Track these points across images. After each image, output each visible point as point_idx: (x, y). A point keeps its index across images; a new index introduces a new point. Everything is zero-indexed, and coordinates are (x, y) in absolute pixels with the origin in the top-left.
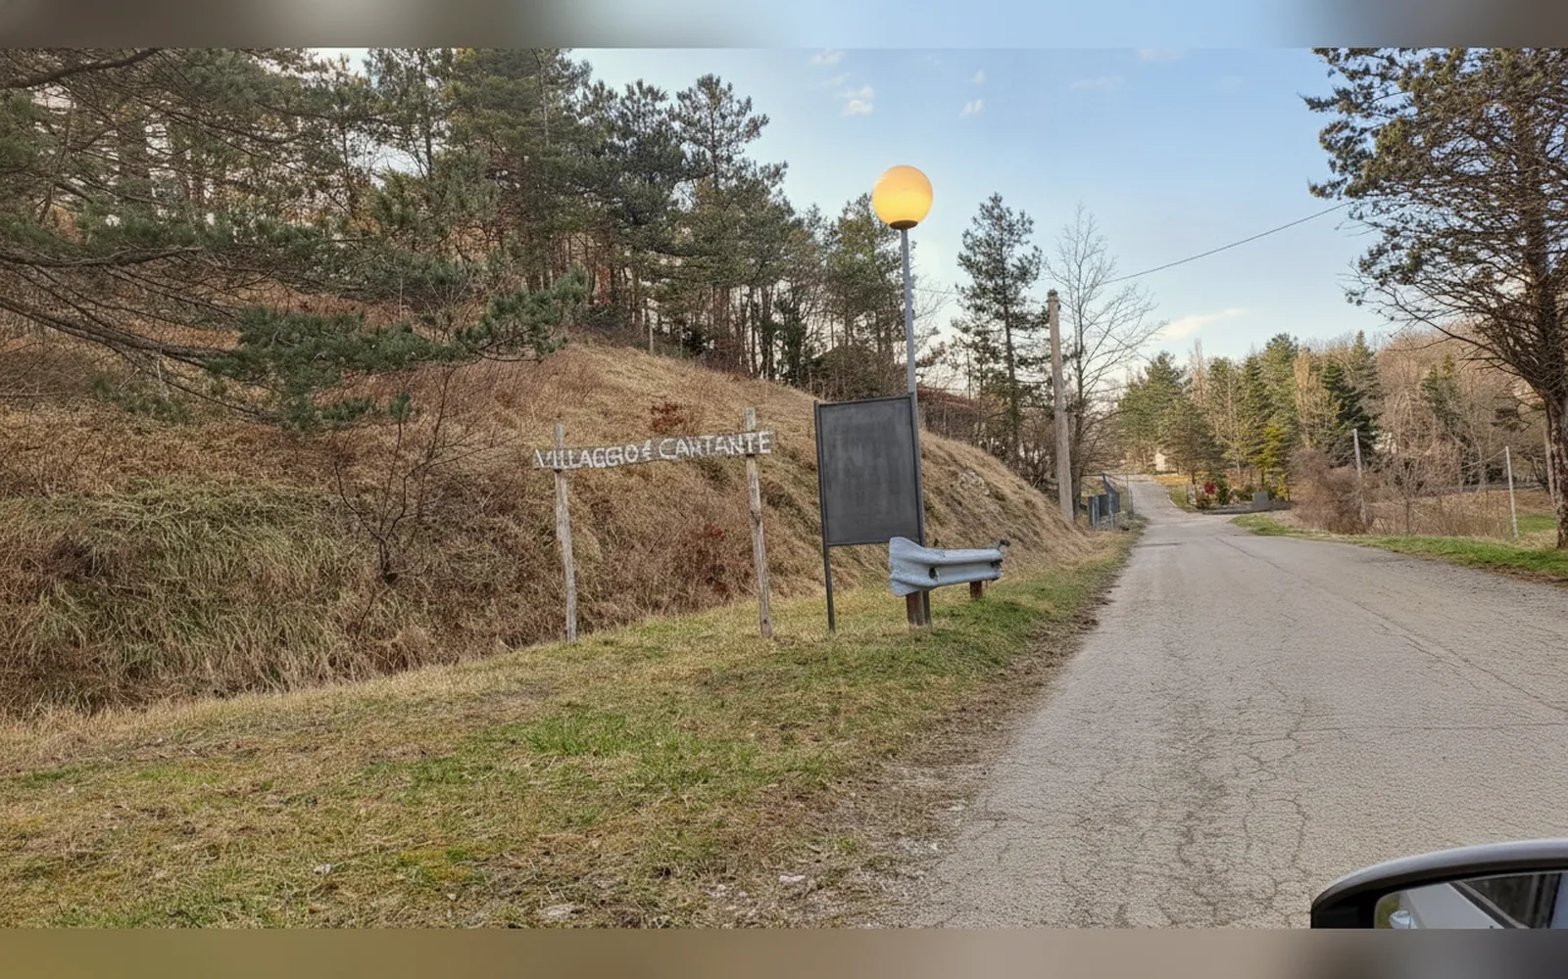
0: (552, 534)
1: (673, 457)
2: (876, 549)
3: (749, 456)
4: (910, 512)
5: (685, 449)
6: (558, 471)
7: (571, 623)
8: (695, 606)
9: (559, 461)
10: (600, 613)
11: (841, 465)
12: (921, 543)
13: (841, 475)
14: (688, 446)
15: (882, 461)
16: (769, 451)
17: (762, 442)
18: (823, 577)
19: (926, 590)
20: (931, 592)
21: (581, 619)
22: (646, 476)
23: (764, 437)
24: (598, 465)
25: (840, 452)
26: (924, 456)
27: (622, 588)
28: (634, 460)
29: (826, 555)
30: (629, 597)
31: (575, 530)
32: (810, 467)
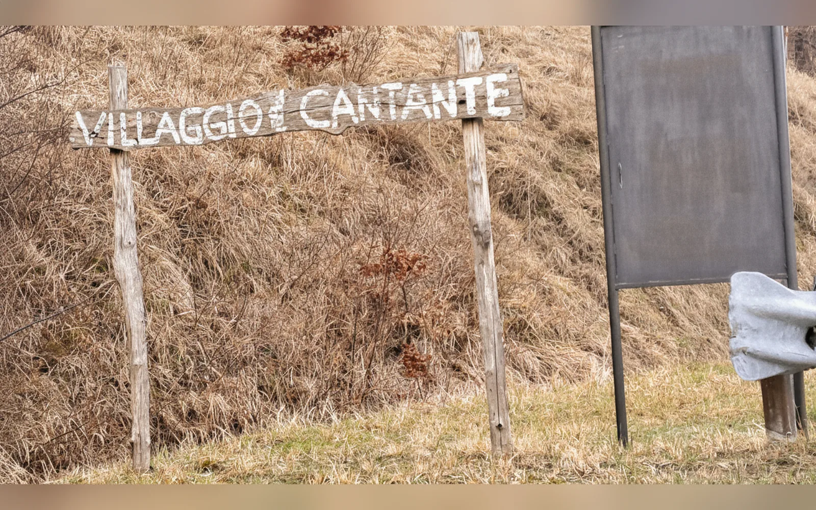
0: (105, 267)
1: (325, 124)
2: (701, 294)
3: (468, 121)
4: (768, 222)
5: (349, 109)
6: (115, 151)
7: (142, 429)
8: (367, 399)
9: (117, 132)
10: (192, 413)
11: (640, 137)
12: (790, 282)
13: (642, 157)
14: (356, 104)
15: (716, 129)
16: (506, 111)
17: (493, 94)
18: (605, 344)
19: (798, 370)
20: (806, 373)
21: (158, 421)
22: (274, 161)
23: (498, 85)
24: (189, 140)
25: (639, 112)
26: (793, 118)
27: (232, 366)
28: (254, 131)
29: (611, 304)
30: (246, 381)
31: (146, 260)
32: (583, 141)
